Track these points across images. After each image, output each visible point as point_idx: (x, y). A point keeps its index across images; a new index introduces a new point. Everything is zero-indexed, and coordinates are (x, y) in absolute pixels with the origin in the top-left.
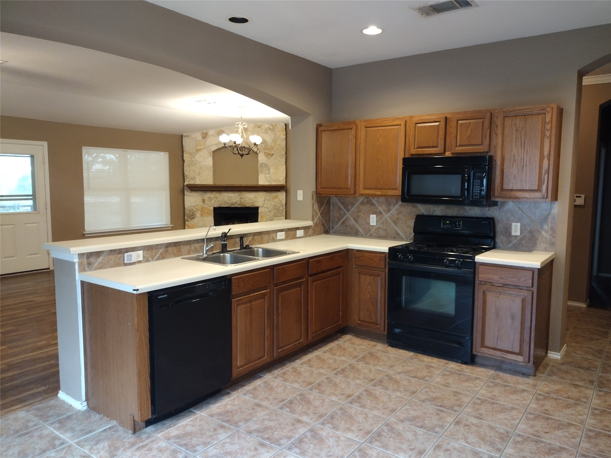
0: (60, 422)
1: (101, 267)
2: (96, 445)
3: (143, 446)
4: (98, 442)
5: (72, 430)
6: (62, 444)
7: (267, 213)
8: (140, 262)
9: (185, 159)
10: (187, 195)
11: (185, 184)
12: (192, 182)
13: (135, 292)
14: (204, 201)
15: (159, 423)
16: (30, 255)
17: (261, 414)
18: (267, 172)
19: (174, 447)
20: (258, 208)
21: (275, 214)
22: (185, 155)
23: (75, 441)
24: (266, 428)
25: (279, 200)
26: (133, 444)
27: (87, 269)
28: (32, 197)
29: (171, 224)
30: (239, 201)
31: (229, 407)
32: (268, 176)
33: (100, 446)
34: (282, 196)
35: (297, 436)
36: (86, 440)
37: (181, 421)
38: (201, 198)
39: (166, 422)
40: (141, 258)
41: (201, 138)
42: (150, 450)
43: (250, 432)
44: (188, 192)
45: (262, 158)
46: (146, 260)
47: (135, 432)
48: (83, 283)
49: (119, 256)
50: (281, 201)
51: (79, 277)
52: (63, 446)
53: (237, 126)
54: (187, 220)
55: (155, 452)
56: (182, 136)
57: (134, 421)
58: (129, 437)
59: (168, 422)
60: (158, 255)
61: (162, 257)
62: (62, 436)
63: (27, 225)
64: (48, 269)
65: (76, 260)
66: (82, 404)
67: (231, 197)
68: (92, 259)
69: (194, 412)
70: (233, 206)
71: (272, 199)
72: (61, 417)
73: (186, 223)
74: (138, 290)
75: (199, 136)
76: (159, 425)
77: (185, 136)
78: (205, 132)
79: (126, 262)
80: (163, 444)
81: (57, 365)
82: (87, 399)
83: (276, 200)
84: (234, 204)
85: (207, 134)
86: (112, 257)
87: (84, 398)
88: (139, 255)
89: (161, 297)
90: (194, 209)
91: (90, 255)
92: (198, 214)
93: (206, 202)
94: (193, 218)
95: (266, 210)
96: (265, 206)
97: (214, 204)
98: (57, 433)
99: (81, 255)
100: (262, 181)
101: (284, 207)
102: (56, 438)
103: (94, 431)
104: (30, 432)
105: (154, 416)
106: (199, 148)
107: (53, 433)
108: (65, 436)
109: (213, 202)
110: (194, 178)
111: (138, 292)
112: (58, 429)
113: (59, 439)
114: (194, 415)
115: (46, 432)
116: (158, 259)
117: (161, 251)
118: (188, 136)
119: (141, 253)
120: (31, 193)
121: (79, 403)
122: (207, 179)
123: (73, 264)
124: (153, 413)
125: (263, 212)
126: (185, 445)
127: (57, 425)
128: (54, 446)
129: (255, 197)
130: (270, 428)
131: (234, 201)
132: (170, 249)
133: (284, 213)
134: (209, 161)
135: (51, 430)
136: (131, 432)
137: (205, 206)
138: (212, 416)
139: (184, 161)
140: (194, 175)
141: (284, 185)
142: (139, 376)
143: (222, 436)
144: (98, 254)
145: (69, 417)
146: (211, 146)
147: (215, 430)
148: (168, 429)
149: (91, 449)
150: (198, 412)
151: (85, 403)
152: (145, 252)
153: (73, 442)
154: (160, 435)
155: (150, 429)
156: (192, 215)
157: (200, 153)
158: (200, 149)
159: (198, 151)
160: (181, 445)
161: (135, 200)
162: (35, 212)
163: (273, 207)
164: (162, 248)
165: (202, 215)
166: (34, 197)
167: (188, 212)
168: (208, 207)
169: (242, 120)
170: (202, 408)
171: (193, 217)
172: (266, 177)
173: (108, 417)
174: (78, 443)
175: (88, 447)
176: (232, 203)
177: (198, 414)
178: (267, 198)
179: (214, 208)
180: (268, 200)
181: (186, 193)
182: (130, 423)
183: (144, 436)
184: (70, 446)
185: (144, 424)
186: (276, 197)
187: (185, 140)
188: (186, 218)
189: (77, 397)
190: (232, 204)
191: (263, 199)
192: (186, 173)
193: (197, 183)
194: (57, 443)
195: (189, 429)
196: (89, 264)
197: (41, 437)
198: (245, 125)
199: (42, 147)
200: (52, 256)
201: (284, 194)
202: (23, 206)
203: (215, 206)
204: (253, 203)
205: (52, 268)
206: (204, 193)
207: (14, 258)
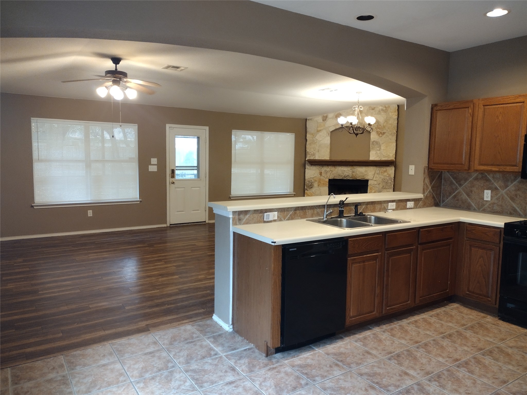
0: (214, 337)
1: (247, 223)
2: (239, 360)
3: (274, 368)
4: (240, 358)
5: (223, 345)
6: (216, 354)
7: (376, 186)
8: (275, 221)
9: (307, 138)
10: (307, 168)
11: (307, 159)
12: (312, 158)
13: (273, 244)
14: (321, 174)
15: (285, 352)
16: (193, 211)
17: (370, 361)
18: (378, 149)
19: (298, 373)
20: (368, 180)
21: (383, 187)
22: (308, 135)
23: (224, 354)
24: (375, 374)
25: (388, 174)
26: (266, 365)
27: (238, 223)
28: (197, 168)
29: (294, 192)
30: (351, 174)
31: (342, 350)
32: (378, 152)
33: (242, 361)
34: (391, 170)
35: (404, 387)
36: (232, 355)
37: (303, 353)
38: (319, 171)
39: (291, 353)
40: (276, 218)
41: (322, 121)
42: (279, 372)
43: (361, 375)
44: (308, 166)
45: (374, 136)
46: (280, 219)
47: (267, 355)
48: (234, 233)
49: (261, 215)
50: (390, 175)
51: (232, 229)
52: (217, 356)
53: (354, 109)
54: (306, 189)
55: (282, 375)
56: (306, 119)
57: (267, 346)
58: (263, 359)
59: (292, 353)
60: (288, 216)
61: (291, 218)
62: (215, 348)
63: (193, 188)
64: (205, 222)
65: (231, 216)
66: (229, 327)
67: (344, 171)
68: (242, 216)
69: (313, 349)
70: (345, 179)
71: (382, 173)
72: (215, 334)
73: (306, 191)
74: (275, 242)
75: (320, 119)
76: (286, 354)
77: (308, 120)
78: (325, 115)
79: (265, 220)
80: (289, 369)
81: (213, 294)
82: (233, 324)
83: (386, 174)
84: (347, 176)
85: (326, 117)
86: (255, 215)
87: (231, 323)
88: (274, 215)
89: (292, 250)
90: (312, 180)
91: (240, 213)
92: (316, 185)
93: (323, 174)
94: (312, 188)
95: (375, 183)
96: (375, 179)
97: (329, 176)
98: (212, 345)
99: (234, 213)
100: (373, 157)
101: (393, 180)
102: (211, 349)
103: (238, 349)
104: (194, 341)
105: (282, 346)
106: (319, 129)
107: (210, 345)
108: (218, 349)
109: (328, 174)
110: (314, 155)
111: (276, 244)
112: (214, 342)
113: (214, 350)
114: (313, 351)
115: (204, 343)
116: (288, 219)
117: (291, 213)
118: (311, 119)
119: (276, 213)
120: (196, 165)
121: (227, 325)
122: (325, 155)
123: (229, 218)
124: (282, 342)
125: (372, 184)
126: (306, 374)
127: (212, 340)
128: (210, 355)
129: (366, 171)
130: (379, 374)
131: (347, 174)
132: (298, 212)
133: (393, 186)
134: (327, 140)
135: (208, 342)
136: (264, 355)
137: (322, 178)
138: (328, 354)
139: (306, 140)
140: (314, 152)
141: (394, 161)
142: (273, 311)
143: (337, 372)
144: (246, 212)
145: (220, 335)
146: (330, 127)
147: (331, 366)
148: (292, 358)
149: (235, 362)
150: (317, 349)
151: (231, 327)
152: (279, 213)
153: (223, 355)
154: (286, 362)
155: (278, 355)
156: (311, 185)
157: (320, 134)
158: (320, 130)
159: (318, 131)
160: (303, 373)
161: (267, 171)
162: (199, 179)
163: (382, 180)
164: (291, 211)
165: (318, 185)
166: (198, 168)
167: (308, 182)
168: (324, 179)
169: (359, 104)
170: (320, 346)
171: (311, 187)
172: (377, 153)
173: (247, 340)
174: (226, 356)
175: (234, 361)
176: (345, 176)
177: (316, 351)
178: (376, 172)
180: (377, 174)
181: (307, 166)
182: (264, 348)
183: (274, 360)
184: (221, 357)
185: (273, 351)
186: (385, 172)
187: (308, 123)
188: (306, 187)
189: (226, 321)
190: (345, 177)
191: (373, 172)
192: (308, 150)
193: (316, 159)
194: (213, 353)
195: (309, 361)
196: (240, 220)
197: (201, 346)
198: (361, 108)
199: (205, 131)
200: (214, 212)
201: (393, 168)
202: (191, 174)
203: (330, 178)
204: (363, 176)
205: (207, 221)
206: (321, 167)
207: (183, 213)
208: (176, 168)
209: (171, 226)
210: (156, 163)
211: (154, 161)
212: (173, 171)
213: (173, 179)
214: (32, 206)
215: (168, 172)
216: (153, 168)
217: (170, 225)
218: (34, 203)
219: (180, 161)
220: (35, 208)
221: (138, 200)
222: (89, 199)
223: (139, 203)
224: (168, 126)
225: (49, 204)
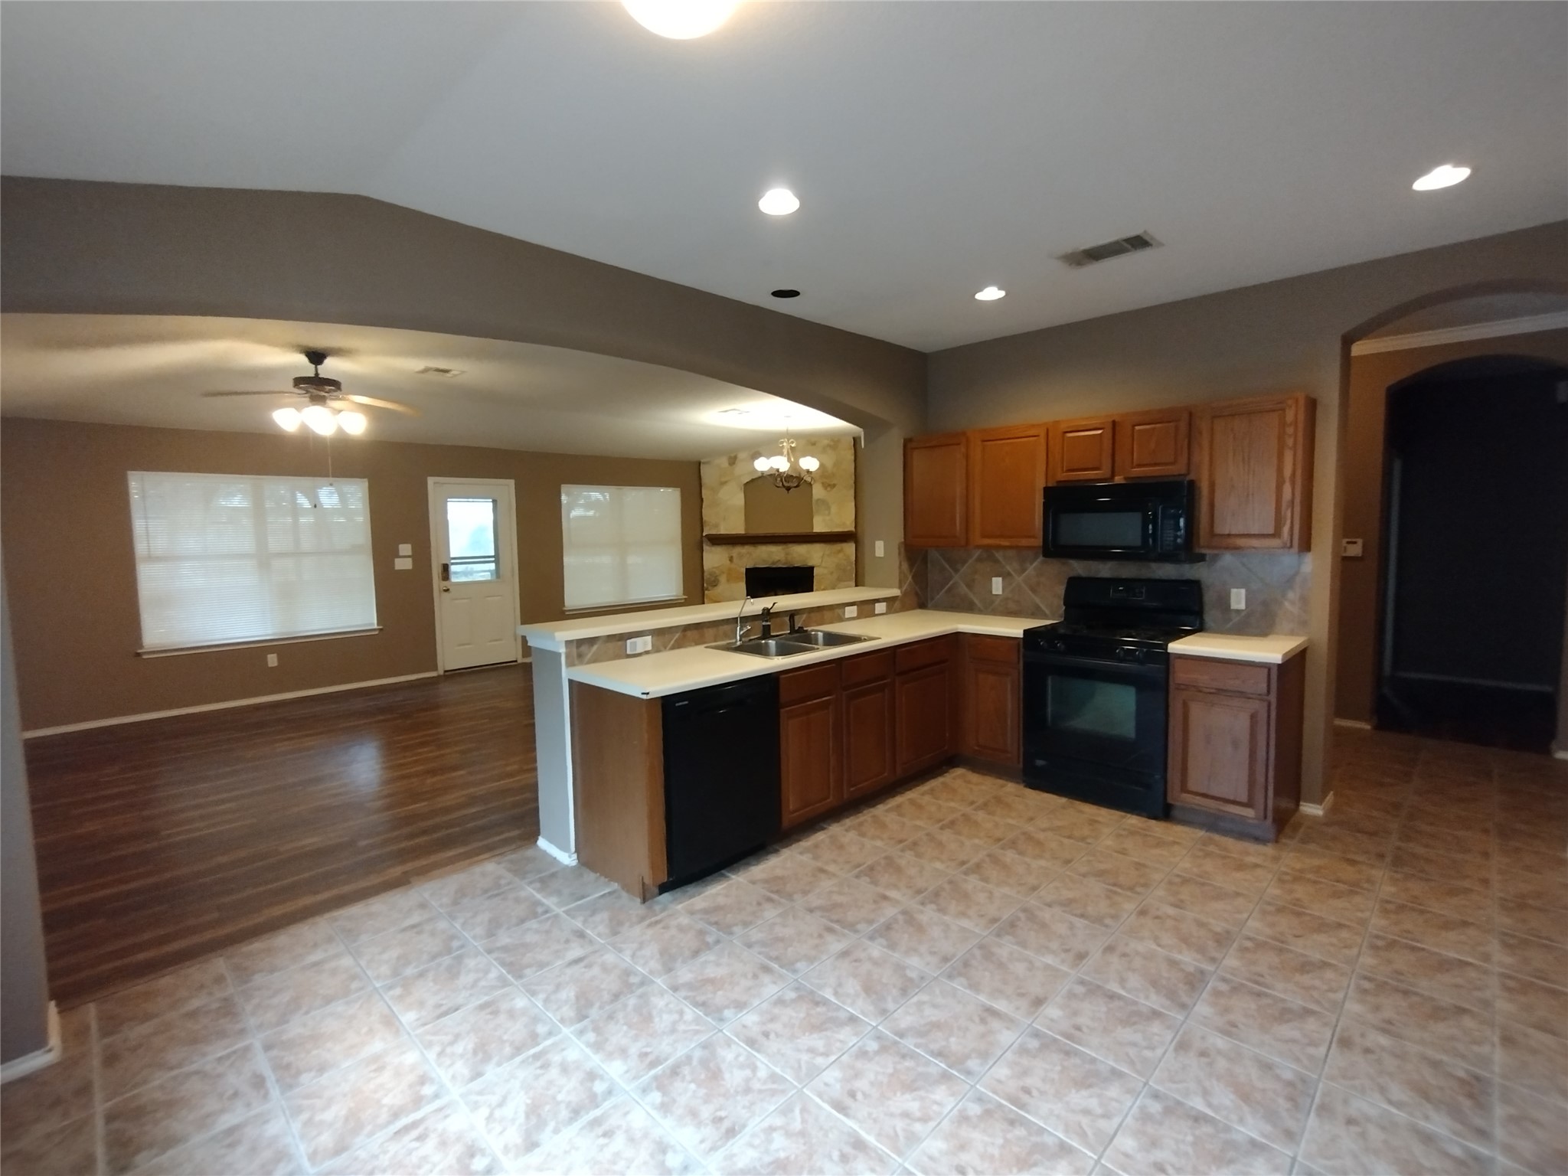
0: (542, 881)
1: (595, 660)
2: (591, 916)
3: (657, 922)
4: (594, 913)
5: (558, 893)
6: (546, 912)
7: (827, 576)
8: (647, 652)
9: (703, 497)
10: (707, 551)
11: (704, 535)
12: (714, 532)
13: (645, 697)
14: (731, 559)
15: (677, 890)
16: (490, 641)
17: (826, 884)
18: (827, 512)
19: (701, 925)
20: (814, 567)
21: (839, 579)
22: (704, 491)
23: (563, 909)
24: (836, 906)
25: (845, 555)
26: (642, 919)
27: (576, 662)
28: (493, 559)
29: (684, 594)
30: (784, 558)
31: (779, 872)
32: (827, 518)
33: (598, 918)
34: (850, 548)
35: (882, 920)
36: (579, 908)
37: (709, 888)
38: (728, 555)
39: (689, 889)
40: (649, 648)
41: (727, 465)
42: (666, 927)
43: (811, 911)
44: (707, 545)
45: (818, 491)
46: (656, 649)
47: (644, 900)
48: (571, 682)
49: (620, 643)
50: (848, 557)
51: (566, 674)
52: (548, 915)
53: (781, 444)
54: (707, 589)
55: (673, 931)
56: (699, 463)
57: (643, 884)
58: (635, 906)
59: (691, 889)
60: (672, 642)
61: (678, 645)
62: (545, 901)
63: (489, 599)
64: (516, 661)
65: (562, 650)
66: (570, 857)
67: (772, 553)
68: (584, 648)
69: (728, 877)
70: (774, 566)
71: (835, 553)
72: (543, 874)
73: (706, 592)
74: (648, 693)
75: (723, 462)
76: (677, 893)
77: (703, 463)
78: (732, 455)
79: (629, 652)
80: (684, 920)
81: (536, 799)
82: (577, 851)
83: (841, 555)
84: (777, 562)
85: (735, 458)
86: (611, 645)
87: (573, 849)
88: (645, 643)
89: (680, 704)
90: (717, 572)
91: (580, 642)
92: (723, 579)
93: (735, 560)
94: (715, 586)
95: (826, 571)
96: (823, 564)
97: (747, 563)
98: (538, 896)
99: (568, 643)
100: (819, 526)
101: (854, 566)
102: (538, 903)
103: (588, 896)
104: (503, 893)
105: (671, 879)
106: (723, 480)
107: (534, 896)
108: (550, 902)
109: (745, 560)
110: (717, 526)
111: (649, 697)
112: (539, 891)
113: (542, 904)
114: (728, 881)
115: (523, 894)
116: (673, 648)
117: (677, 636)
118: (707, 463)
119: (649, 638)
120: (493, 554)
121: (567, 854)
122: (736, 526)
123: (559, 655)
124: (670, 874)
125: (821, 574)
126: (716, 923)
127: (538, 885)
128: (535, 915)
129: (808, 552)
130: (841, 905)
131: (777, 558)
132: (689, 633)
133: (854, 576)
134: (738, 499)
135: (530, 891)
136: (639, 900)
137: (733, 566)
138: (753, 882)
139: (702, 500)
140: (716, 520)
141: (852, 531)
142: (651, 816)
143: (770, 913)
144: (592, 641)
145: (553, 875)
146: (742, 476)
147: (759, 904)
148: (690, 899)
149: (585, 922)
150: (733, 877)
151: (575, 856)
152: (654, 638)
153: (560, 911)
154: (679, 907)
155: (666, 896)
156: (714, 581)
157: (726, 488)
158: (726, 482)
159: (723, 483)
160: (710, 924)
161: (632, 560)
162: (498, 580)
163: (836, 566)
164: (677, 633)
165: (728, 581)
166: (497, 559)
167: (708, 576)
168: (738, 568)
169: (789, 435)
170: (739, 871)
171: (715, 583)
172: (825, 520)
173: (606, 877)
174: (567, 912)
175: (581, 919)
176: (773, 561)
177: (732, 879)
178: (826, 553)
179: (747, 569)
180: (828, 556)
181: (705, 547)
182: (638, 888)
183: (657, 908)
184: (557, 916)
185: (657, 891)
186: (840, 551)
187: (704, 469)
188: (705, 585)
189: (564, 848)
190: (773, 563)
191: (820, 554)
192: (705, 518)
193: (722, 533)
194: (540, 910)
195: (721, 900)
196: (580, 656)
197: (517, 900)
198: (792, 443)
199: (507, 488)
200: (529, 644)
201: (854, 545)
202: (483, 572)
203: (748, 567)
204: (804, 561)
205: (521, 660)
206: (732, 548)
207: (470, 646)
208: (453, 561)
209: (447, 673)
210: (410, 553)
211: (405, 549)
212: (446, 568)
213: (445, 583)
214: (139, 655)
215: (436, 571)
216: (403, 564)
217: (446, 671)
218: (141, 646)
219: (458, 545)
220: (145, 657)
221: (376, 627)
222: (269, 632)
223: (377, 633)
224: (431, 481)
225: (180, 647)
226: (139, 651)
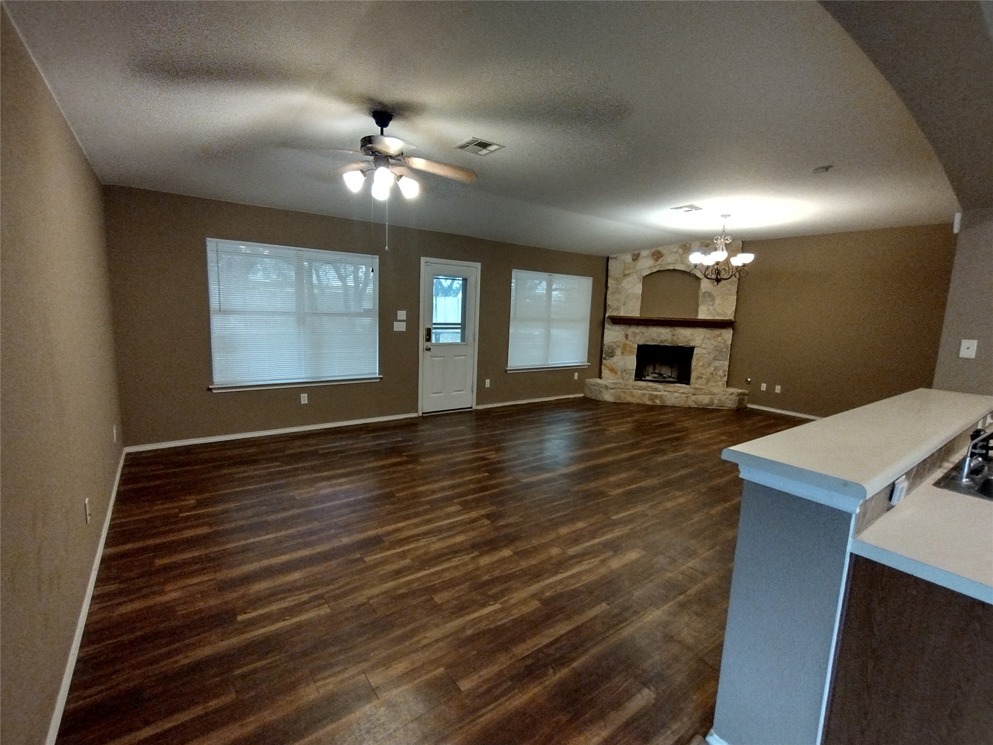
7: (705, 355)
9: (609, 285)
10: (608, 328)
11: (607, 316)
12: (615, 314)
14: (627, 336)
16: (456, 391)
18: (711, 303)
20: (695, 347)
21: (715, 357)
22: (609, 281)
25: (723, 339)
28: (460, 326)
29: (588, 362)
30: (670, 339)
32: (711, 308)
34: (727, 335)
38: (623, 333)
41: (631, 261)
44: (609, 325)
45: (706, 285)
50: (725, 340)
54: (605, 359)
56: (608, 259)
63: (457, 358)
64: (471, 408)
67: (661, 333)
70: (662, 344)
71: (714, 337)
73: (604, 361)
75: (628, 258)
77: (611, 258)
78: (636, 252)
83: (719, 339)
84: (664, 341)
85: (638, 255)
90: (614, 346)
92: (618, 352)
93: (629, 337)
94: (612, 356)
95: (705, 351)
96: (704, 346)
97: (639, 340)
100: (703, 314)
101: (729, 348)
106: (627, 272)
109: (637, 338)
110: (618, 309)
118: (615, 258)
120: (460, 322)
122: (634, 312)
125: (701, 353)
129: (692, 334)
131: (665, 338)
133: (729, 356)
134: (638, 289)
137: (628, 342)
139: (607, 287)
140: (618, 304)
141: (730, 320)
146: (643, 270)
156: (611, 353)
157: (628, 279)
158: (629, 274)
159: (625, 275)
161: (554, 332)
162: (464, 343)
163: (714, 347)
165: (622, 353)
166: (463, 325)
167: (607, 349)
168: (631, 344)
169: (724, 234)
171: (612, 354)
172: (708, 309)
176: (661, 340)
178: (706, 336)
179: (638, 345)
180: (708, 339)
181: (607, 326)
186: (720, 335)
187: (611, 263)
188: (604, 355)
190: (661, 342)
191: (702, 337)
192: (609, 302)
193: (621, 315)
198: (727, 240)
199: (475, 270)
200: (741, 476)
201: (731, 332)
202: (451, 337)
203: (640, 344)
204: (687, 342)
205: (474, 407)
206: (628, 328)
207: (441, 394)
208: (434, 326)
209: (424, 415)
210: (405, 318)
211: (402, 314)
212: (429, 332)
213: (428, 344)
214: (210, 390)
215: (422, 334)
216: (400, 327)
217: (423, 413)
218: (212, 383)
219: (439, 317)
220: (214, 391)
221: (377, 376)
222: (303, 376)
223: (378, 380)
224: (423, 260)
225: (238, 385)
226: (210, 387)
